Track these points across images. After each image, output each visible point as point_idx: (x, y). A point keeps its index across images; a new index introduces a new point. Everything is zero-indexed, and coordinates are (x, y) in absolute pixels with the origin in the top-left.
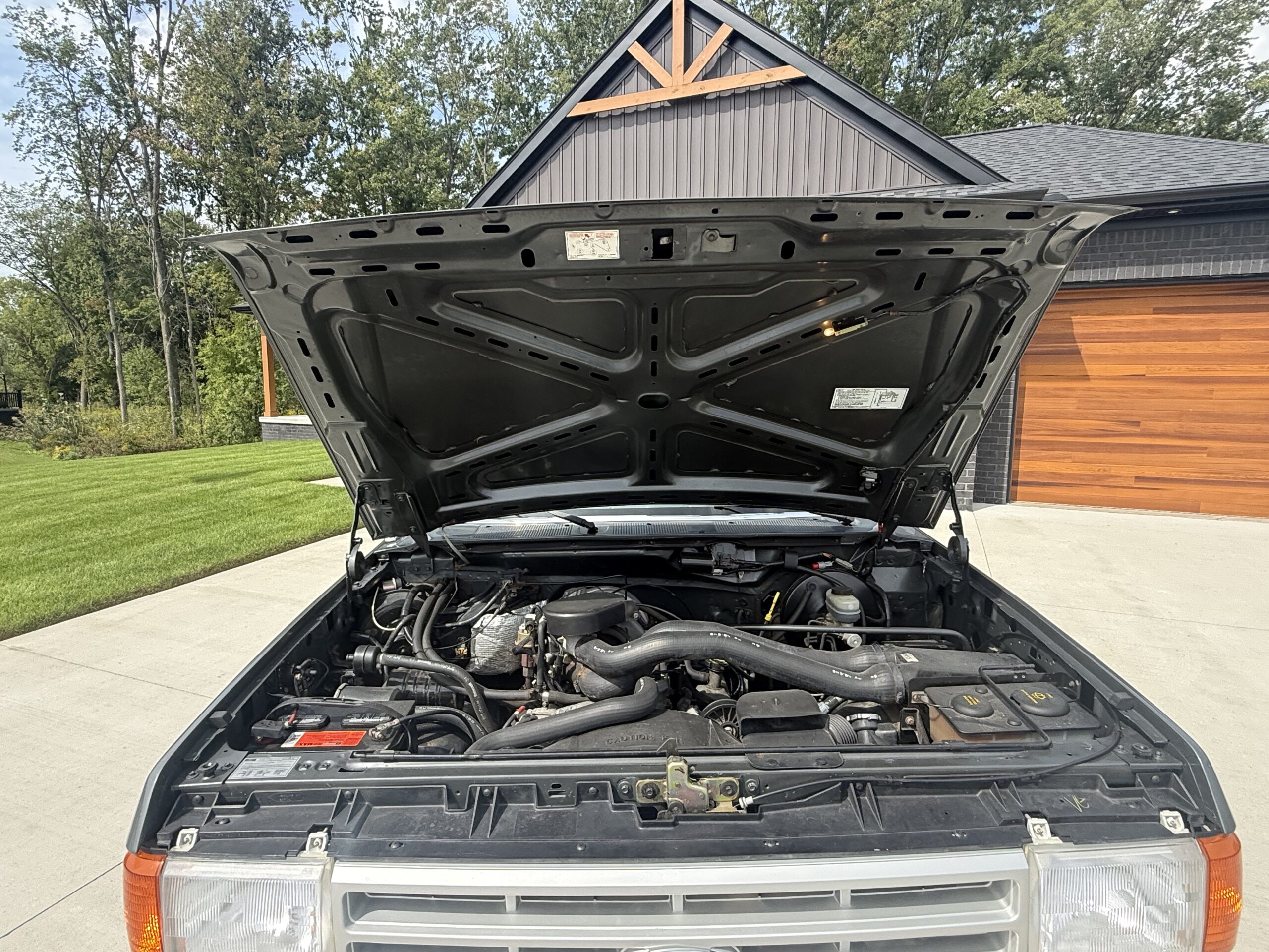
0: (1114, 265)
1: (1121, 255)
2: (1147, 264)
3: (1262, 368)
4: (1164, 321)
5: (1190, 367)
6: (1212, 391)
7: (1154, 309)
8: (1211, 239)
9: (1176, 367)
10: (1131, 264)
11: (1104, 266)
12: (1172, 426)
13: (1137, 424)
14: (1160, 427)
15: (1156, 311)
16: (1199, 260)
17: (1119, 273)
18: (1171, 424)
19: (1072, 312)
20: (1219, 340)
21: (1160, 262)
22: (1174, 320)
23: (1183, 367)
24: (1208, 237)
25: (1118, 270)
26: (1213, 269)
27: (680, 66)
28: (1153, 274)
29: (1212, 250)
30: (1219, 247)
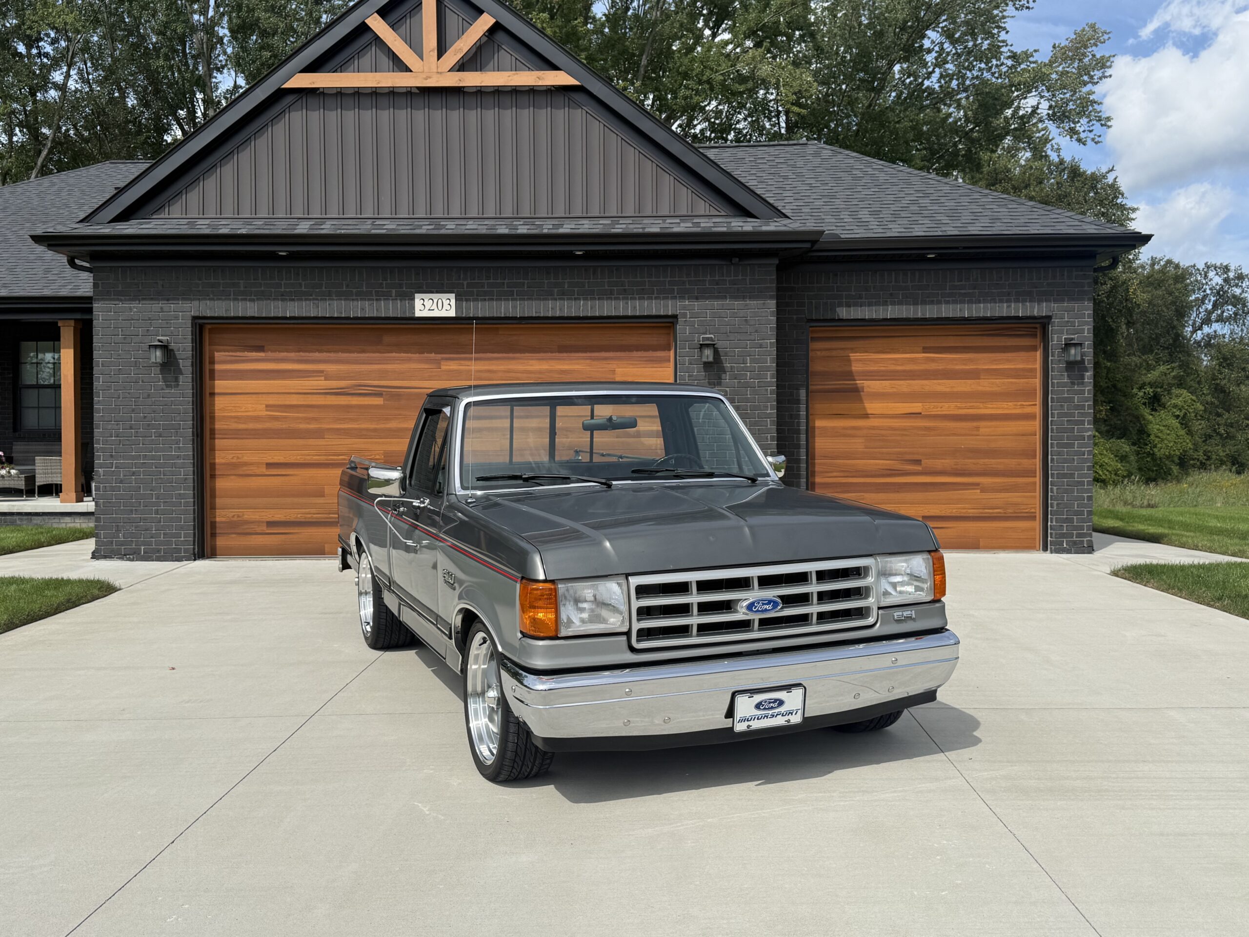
0: (885, 304)
1: (891, 294)
2: (914, 304)
3: (1016, 405)
4: (933, 360)
5: (959, 404)
6: (978, 428)
7: (924, 348)
8: (963, 283)
9: (946, 405)
10: (900, 303)
11: (877, 304)
12: (947, 463)
13: (918, 462)
14: (939, 464)
15: (926, 350)
16: (955, 302)
17: (891, 312)
18: (947, 461)
19: (853, 350)
20: (979, 379)
21: (924, 303)
22: (941, 359)
23: (953, 405)
24: (961, 281)
25: (890, 309)
26: (966, 311)
27: (433, 50)
28: (920, 314)
29: (965, 293)
30: (971, 291)
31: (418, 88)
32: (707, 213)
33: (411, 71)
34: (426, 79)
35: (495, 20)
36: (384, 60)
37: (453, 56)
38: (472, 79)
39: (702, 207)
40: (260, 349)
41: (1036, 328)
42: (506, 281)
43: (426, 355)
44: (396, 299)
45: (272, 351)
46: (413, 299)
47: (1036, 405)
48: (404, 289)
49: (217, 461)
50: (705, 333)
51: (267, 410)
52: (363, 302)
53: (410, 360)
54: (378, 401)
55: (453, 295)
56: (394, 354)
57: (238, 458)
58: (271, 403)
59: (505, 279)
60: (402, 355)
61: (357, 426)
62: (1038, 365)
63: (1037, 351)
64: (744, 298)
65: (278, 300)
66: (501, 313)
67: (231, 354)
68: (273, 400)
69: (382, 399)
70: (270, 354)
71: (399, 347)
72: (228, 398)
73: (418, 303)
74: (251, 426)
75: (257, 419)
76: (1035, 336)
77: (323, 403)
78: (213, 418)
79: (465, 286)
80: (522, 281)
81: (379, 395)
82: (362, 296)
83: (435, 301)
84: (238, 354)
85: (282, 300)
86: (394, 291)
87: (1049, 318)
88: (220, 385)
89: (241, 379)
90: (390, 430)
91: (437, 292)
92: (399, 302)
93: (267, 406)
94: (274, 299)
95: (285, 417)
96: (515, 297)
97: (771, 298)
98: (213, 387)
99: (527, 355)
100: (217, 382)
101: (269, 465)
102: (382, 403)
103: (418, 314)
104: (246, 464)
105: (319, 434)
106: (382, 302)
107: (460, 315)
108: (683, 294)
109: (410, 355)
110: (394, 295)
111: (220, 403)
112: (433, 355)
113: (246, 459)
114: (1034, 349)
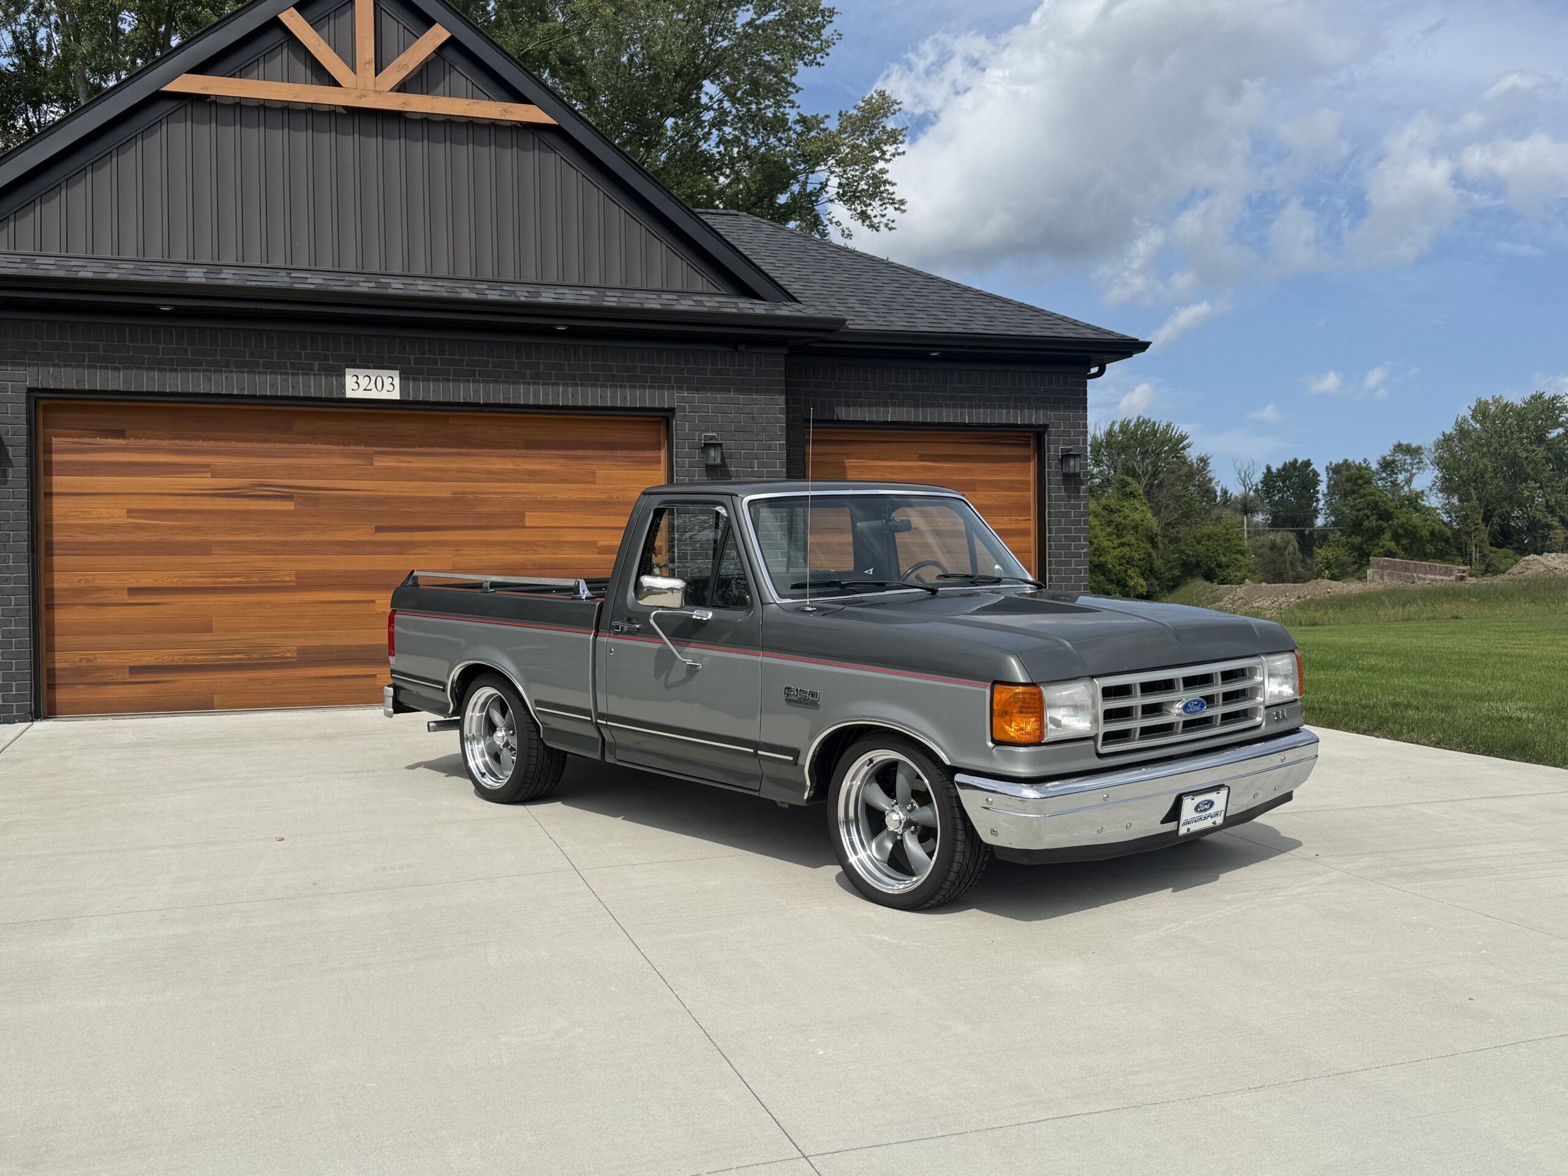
0: (886, 405)
1: (892, 394)
2: (915, 407)
3: (1011, 520)
4: (930, 469)
7: (921, 455)
8: (963, 385)
10: (901, 405)
11: (877, 405)
15: (923, 457)
16: (955, 406)
17: (891, 414)
19: (848, 456)
20: (975, 491)
21: (925, 405)
22: (937, 468)
24: (961, 383)
25: (890, 411)
26: (967, 416)
27: (369, 63)
28: (921, 418)
29: (966, 397)
30: (971, 395)
31: (345, 107)
32: (705, 290)
33: (340, 86)
34: (360, 97)
35: (450, 35)
36: (301, 69)
37: (395, 73)
38: (418, 104)
39: (700, 282)
40: (119, 434)
41: (1029, 437)
42: (466, 358)
43: (352, 447)
44: (320, 375)
45: (135, 438)
46: (344, 375)
47: (1030, 520)
48: (331, 362)
49: (56, 585)
50: (707, 431)
51: (128, 517)
52: (274, 376)
53: (330, 453)
54: (289, 506)
55: (397, 372)
56: (308, 446)
57: (87, 581)
58: (134, 507)
59: (464, 355)
60: (320, 446)
61: (257, 539)
62: (1032, 477)
63: (1030, 462)
64: (750, 391)
65: (154, 369)
66: (459, 397)
67: (76, 440)
68: (137, 503)
69: (293, 503)
70: (132, 442)
71: (313, 436)
72: (72, 500)
73: (350, 380)
74: (106, 538)
75: (114, 528)
76: (1028, 445)
77: (210, 507)
78: (49, 527)
79: (412, 362)
80: (485, 358)
81: (289, 497)
82: (273, 368)
83: (373, 379)
84: (87, 440)
85: (160, 370)
86: (316, 364)
87: (1045, 427)
88: (60, 482)
89: (91, 475)
90: (304, 543)
91: (375, 368)
92: (323, 377)
93: (129, 511)
94: (148, 369)
95: (157, 526)
96: (477, 378)
97: (780, 392)
98: (50, 485)
99: (486, 450)
100: (55, 479)
101: (132, 591)
102: (293, 508)
103: (350, 394)
104: (99, 589)
105: (204, 549)
106: (301, 377)
107: (406, 398)
108: (682, 384)
109: (331, 447)
110: (316, 368)
111: (60, 507)
112: (362, 448)
113: (98, 582)
114: (1027, 459)
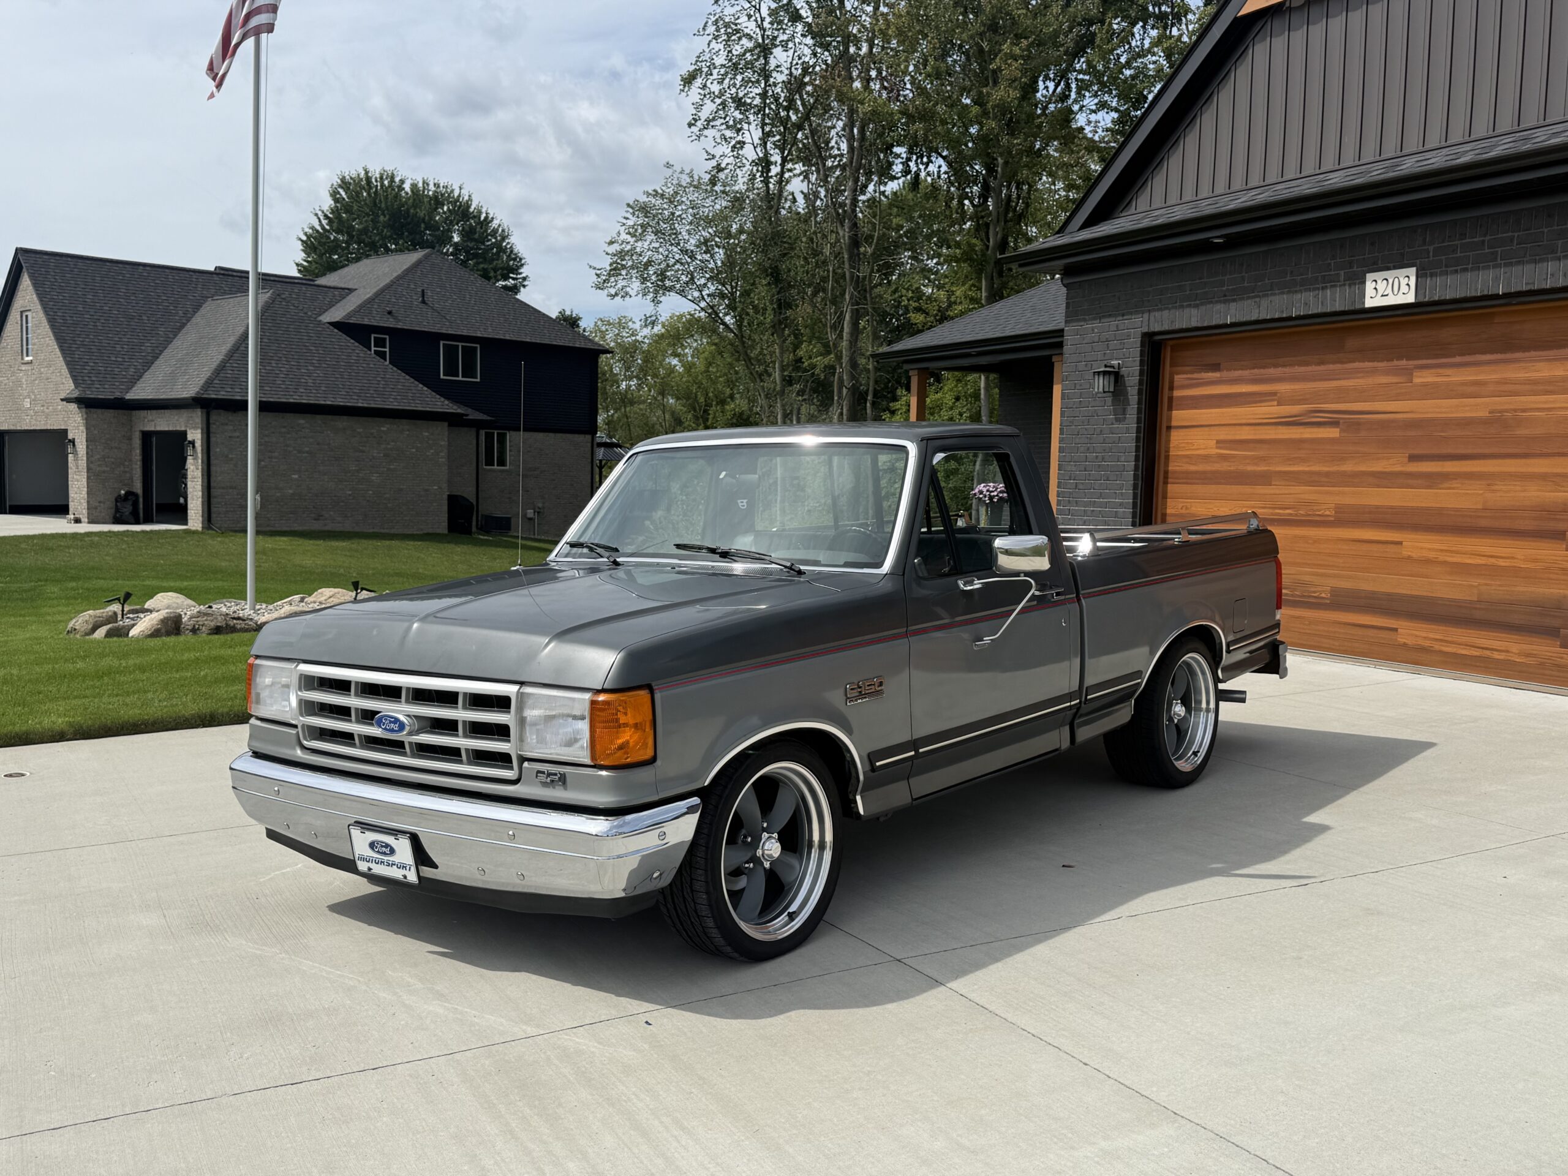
40: (1216, 367)
43: (1396, 363)
44: (1344, 285)
45: (1229, 370)
46: (1364, 282)
48: (1355, 269)
49: (1168, 511)
51: (1217, 448)
52: (1307, 294)
53: (1374, 372)
54: (1333, 433)
55: (1414, 269)
56: (1357, 365)
57: (1187, 508)
58: (1222, 437)
59: (1485, 235)
60: (1367, 364)
61: (1307, 469)
65: (1220, 302)
67: (1189, 376)
68: (1224, 434)
69: (1338, 430)
70: (1225, 374)
71: (1363, 354)
72: (1183, 432)
73: (1369, 286)
74: (1200, 467)
75: (1206, 458)
77: (1273, 436)
78: (1167, 457)
80: (1510, 234)
81: (1334, 423)
82: (1307, 285)
83: (1391, 281)
84: (1195, 376)
85: (1223, 302)
86: (1342, 273)
88: (1179, 416)
89: (1195, 408)
90: (1344, 474)
91: (1395, 268)
92: (1347, 287)
93: (1218, 442)
94: (1217, 302)
95: (1234, 456)
98: (1170, 419)
100: (1175, 413)
102: (1337, 435)
103: (1369, 303)
105: (1264, 479)
106: (1328, 291)
107: (1421, 299)
109: (1376, 364)
110: (1342, 278)
111: (1177, 439)
112: (1404, 362)
